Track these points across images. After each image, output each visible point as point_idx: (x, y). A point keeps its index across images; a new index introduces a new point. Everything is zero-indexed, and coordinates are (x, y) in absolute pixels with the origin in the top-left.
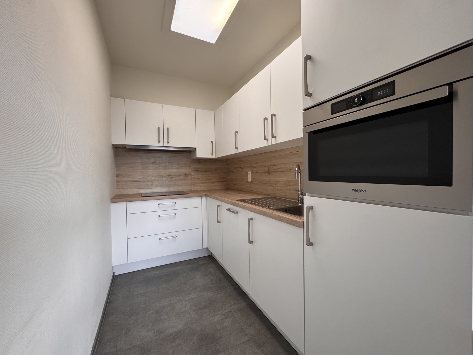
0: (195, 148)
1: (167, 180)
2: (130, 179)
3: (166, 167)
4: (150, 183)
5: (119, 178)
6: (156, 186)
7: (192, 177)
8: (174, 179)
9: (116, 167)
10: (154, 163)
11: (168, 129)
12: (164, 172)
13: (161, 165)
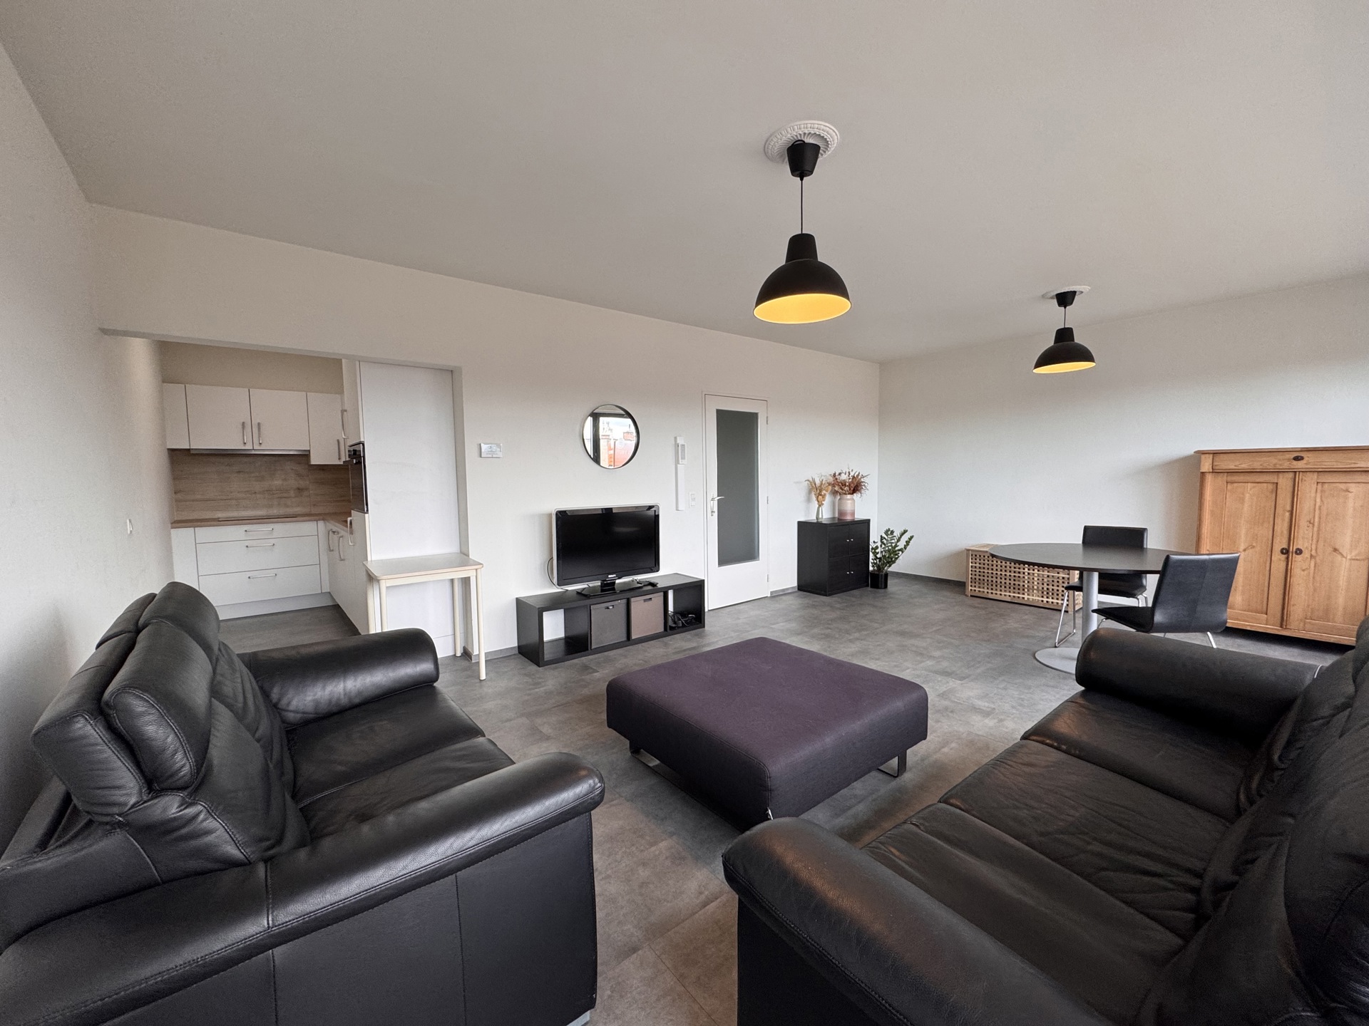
0: (309, 451)
1: (265, 498)
2: (199, 497)
3: (262, 479)
4: (234, 502)
5: (179, 496)
6: (246, 508)
7: (311, 492)
8: (277, 496)
9: (174, 479)
10: (239, 472)
11: (259, 424)
12: (257, 486)
13: (253, 475)
